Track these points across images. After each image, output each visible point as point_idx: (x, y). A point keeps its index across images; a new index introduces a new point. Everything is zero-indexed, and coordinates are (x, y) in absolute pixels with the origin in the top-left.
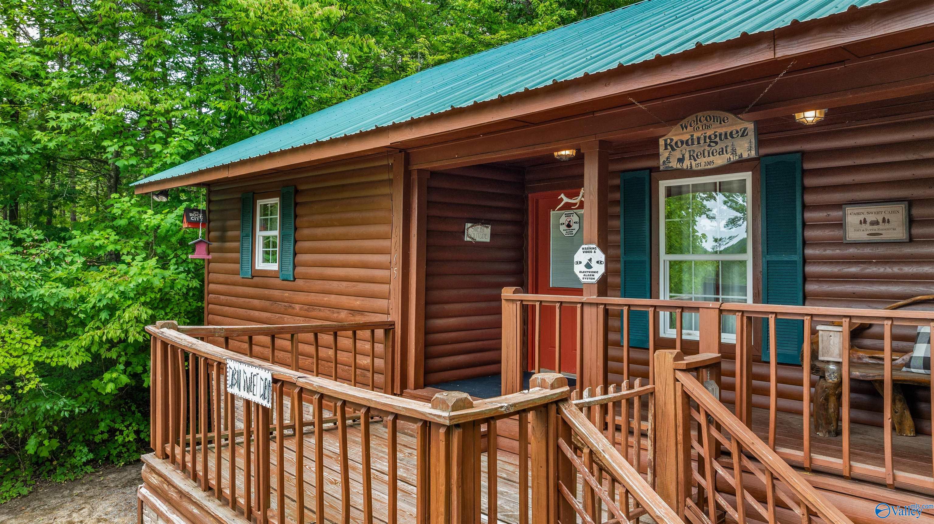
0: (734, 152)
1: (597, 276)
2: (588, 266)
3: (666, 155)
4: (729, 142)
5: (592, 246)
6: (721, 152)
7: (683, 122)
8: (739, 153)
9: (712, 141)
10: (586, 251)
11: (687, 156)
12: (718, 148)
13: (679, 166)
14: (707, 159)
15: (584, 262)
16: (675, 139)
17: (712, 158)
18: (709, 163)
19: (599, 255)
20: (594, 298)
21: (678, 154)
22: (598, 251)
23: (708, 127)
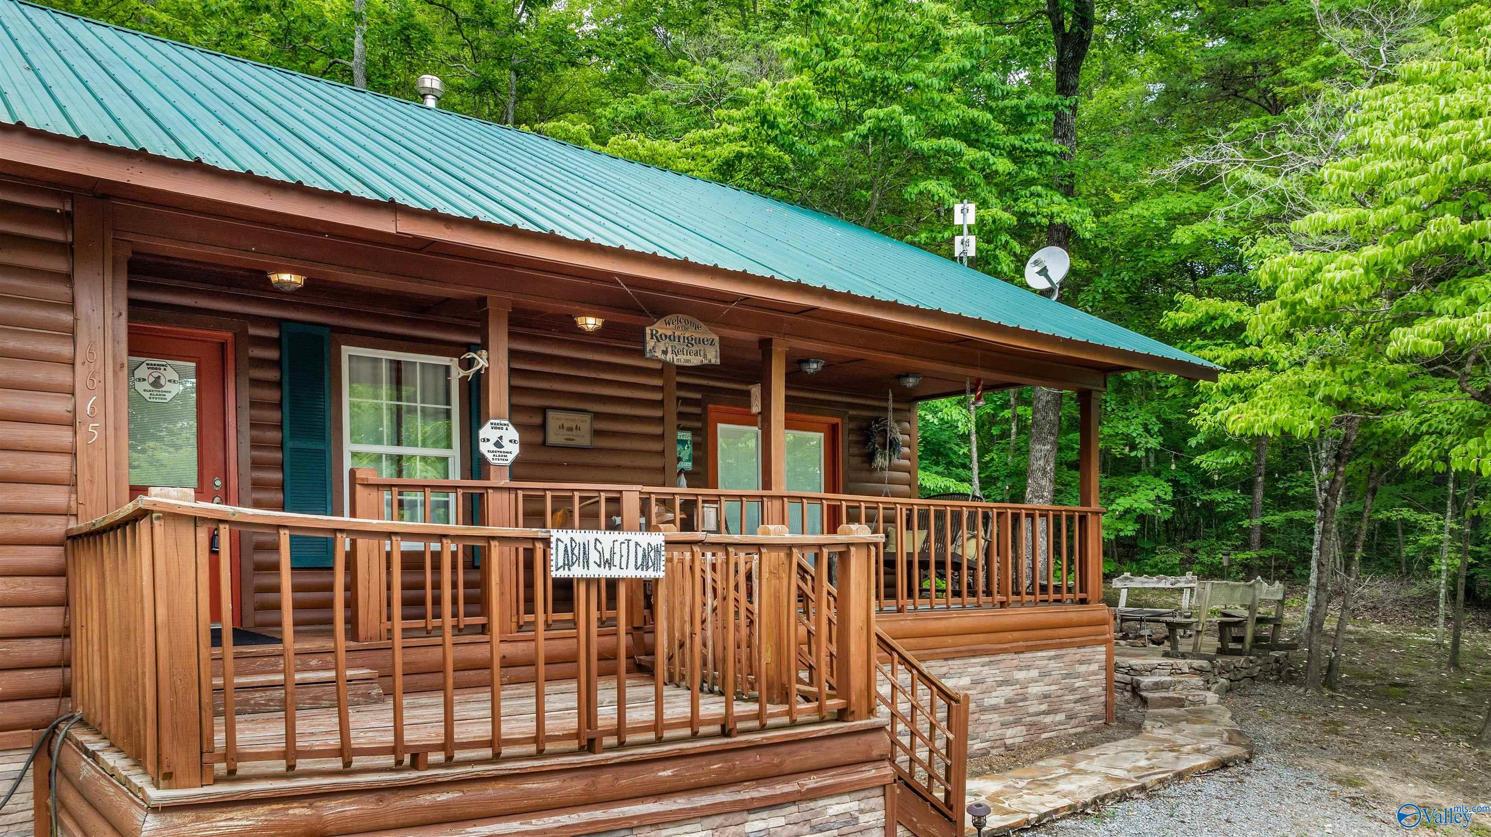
0: (705, 356)
1: (511, 458)
2: (498, 444)
3: (652, 344)
4: (701, 347)
5: (503, 422)
6: (696, 354)
7: (668, 318)
8: (709, 357)
9: (689, 342)
10: (495, 427)
11: (670, 350)
12: (694, 349)
13: (663, 357)
14: (685, 357)
15: (494, 440)
16: (660, 332)
17: (689, 357)
18: (688, 361)
19: (512, 433)
20: (505, 482)
21: (661, 346)
22: (511, 427)
23: (686, 329)
